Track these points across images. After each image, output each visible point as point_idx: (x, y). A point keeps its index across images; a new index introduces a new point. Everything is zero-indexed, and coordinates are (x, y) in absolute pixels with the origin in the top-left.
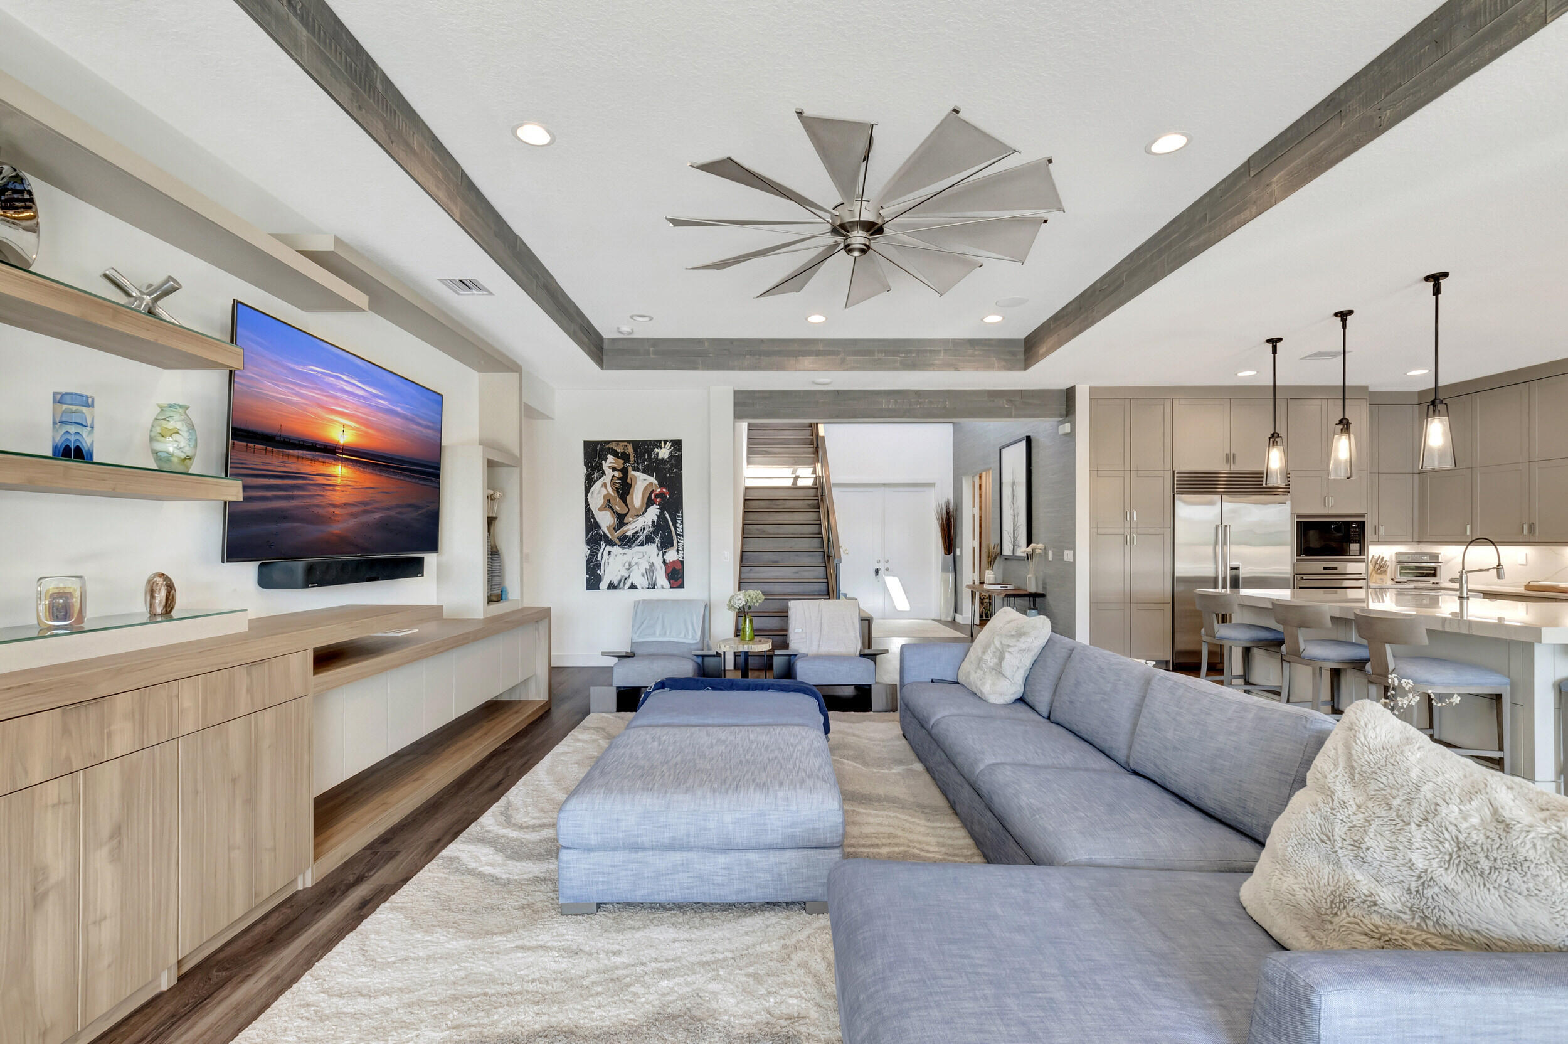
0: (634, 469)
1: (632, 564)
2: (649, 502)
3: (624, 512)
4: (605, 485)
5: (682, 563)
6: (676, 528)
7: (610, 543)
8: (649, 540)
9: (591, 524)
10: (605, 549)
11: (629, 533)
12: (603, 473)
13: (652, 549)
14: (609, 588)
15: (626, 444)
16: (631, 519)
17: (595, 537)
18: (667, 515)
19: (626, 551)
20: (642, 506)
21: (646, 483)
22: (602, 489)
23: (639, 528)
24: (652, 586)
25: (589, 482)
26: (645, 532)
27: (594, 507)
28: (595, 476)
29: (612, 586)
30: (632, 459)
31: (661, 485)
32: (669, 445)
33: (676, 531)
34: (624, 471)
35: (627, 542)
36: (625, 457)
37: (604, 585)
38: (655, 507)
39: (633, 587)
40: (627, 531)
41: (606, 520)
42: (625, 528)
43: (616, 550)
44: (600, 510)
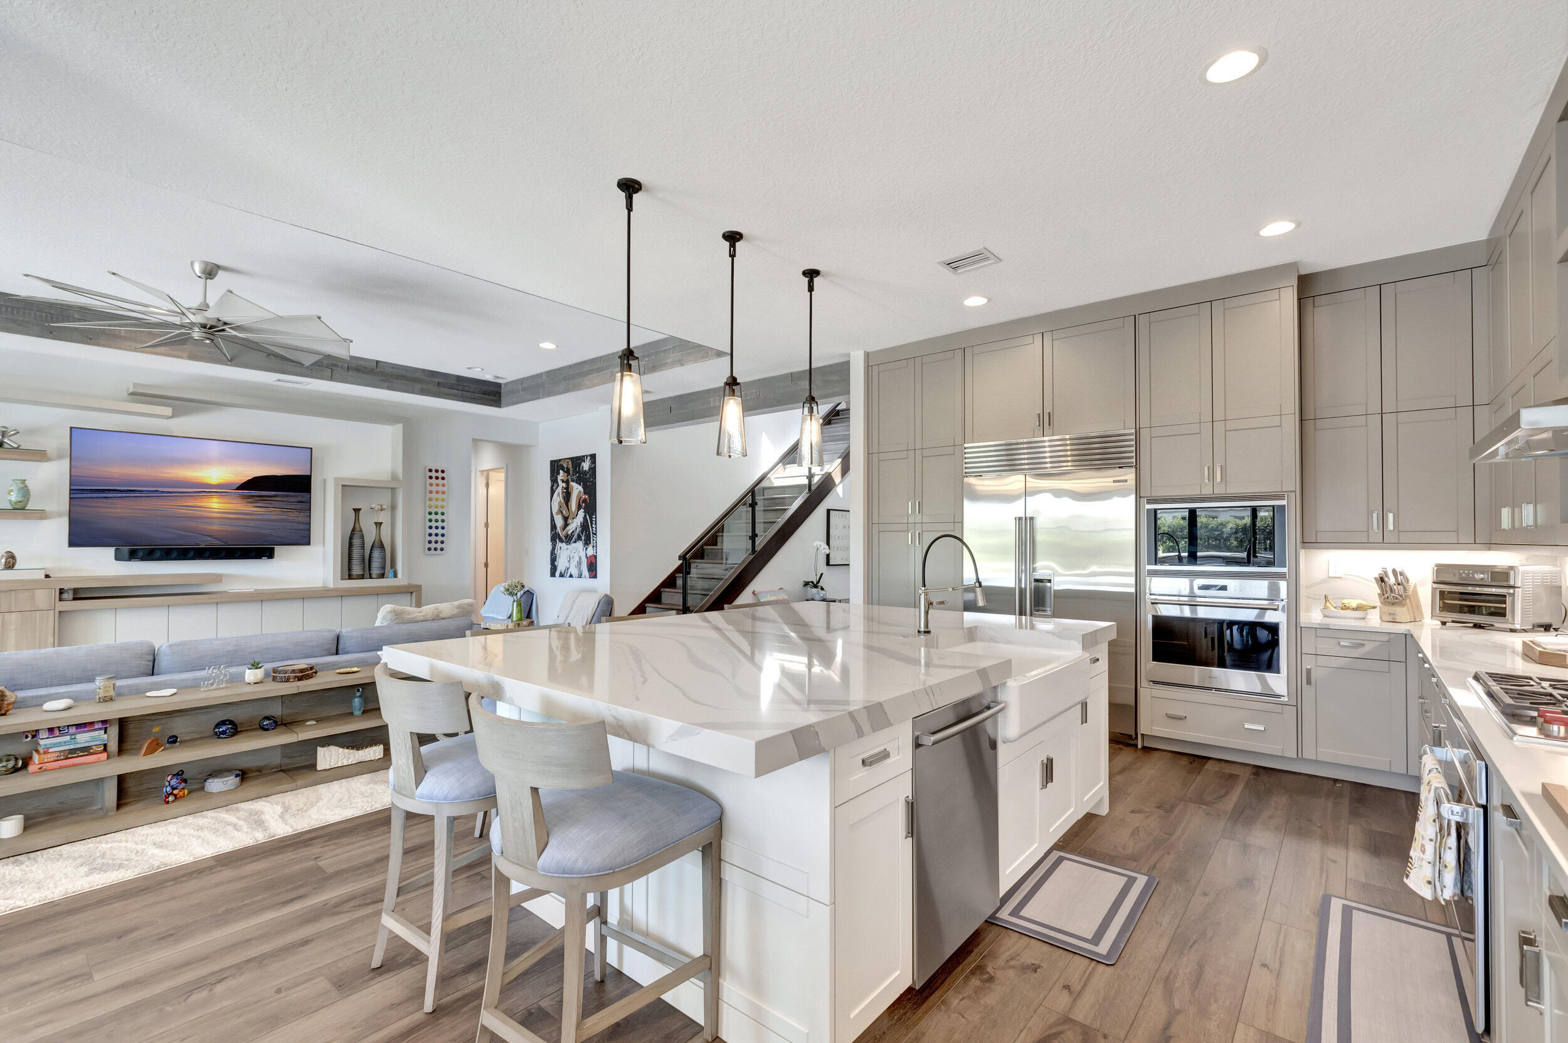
0: (573, 481)
1: (571, 557)
2: (579, 507)
3: (567, 516)
4: (559, 495)
5: (596, 557)
6: (592, 527)
7: (561, 541)
8: (579, 538)
9: (553, 527)
10: (559, 544)
11: (569, 533)
12: (558, 485)
13: (580, 544)
14: (560, 576)
15: (568, 460)
16: (570, 521)
17: (555, 538)
18: (588, 517)
19: (568, 546)
20: (575, 511)
21: (578, 491)
22: (558, 498)
23: (574, 529)
24: (580, 576)
25: (553, 492)
26: (578, 530)
27: (554, 513)
28: (554, 488)
29: (562, 575)
30: (571, 472)
31: (585, 493)
32: (589, 458)
33: (592, 530)
34: (567, 482)
35: (568, 539)
36: (567, 471)
37: (557, 574)
38: (582, 510)
39: (571, 576)
40: (569, 530)
41: (559, 522)
42: (569, 528)
43: (563, 545)
44: (557, 514)
